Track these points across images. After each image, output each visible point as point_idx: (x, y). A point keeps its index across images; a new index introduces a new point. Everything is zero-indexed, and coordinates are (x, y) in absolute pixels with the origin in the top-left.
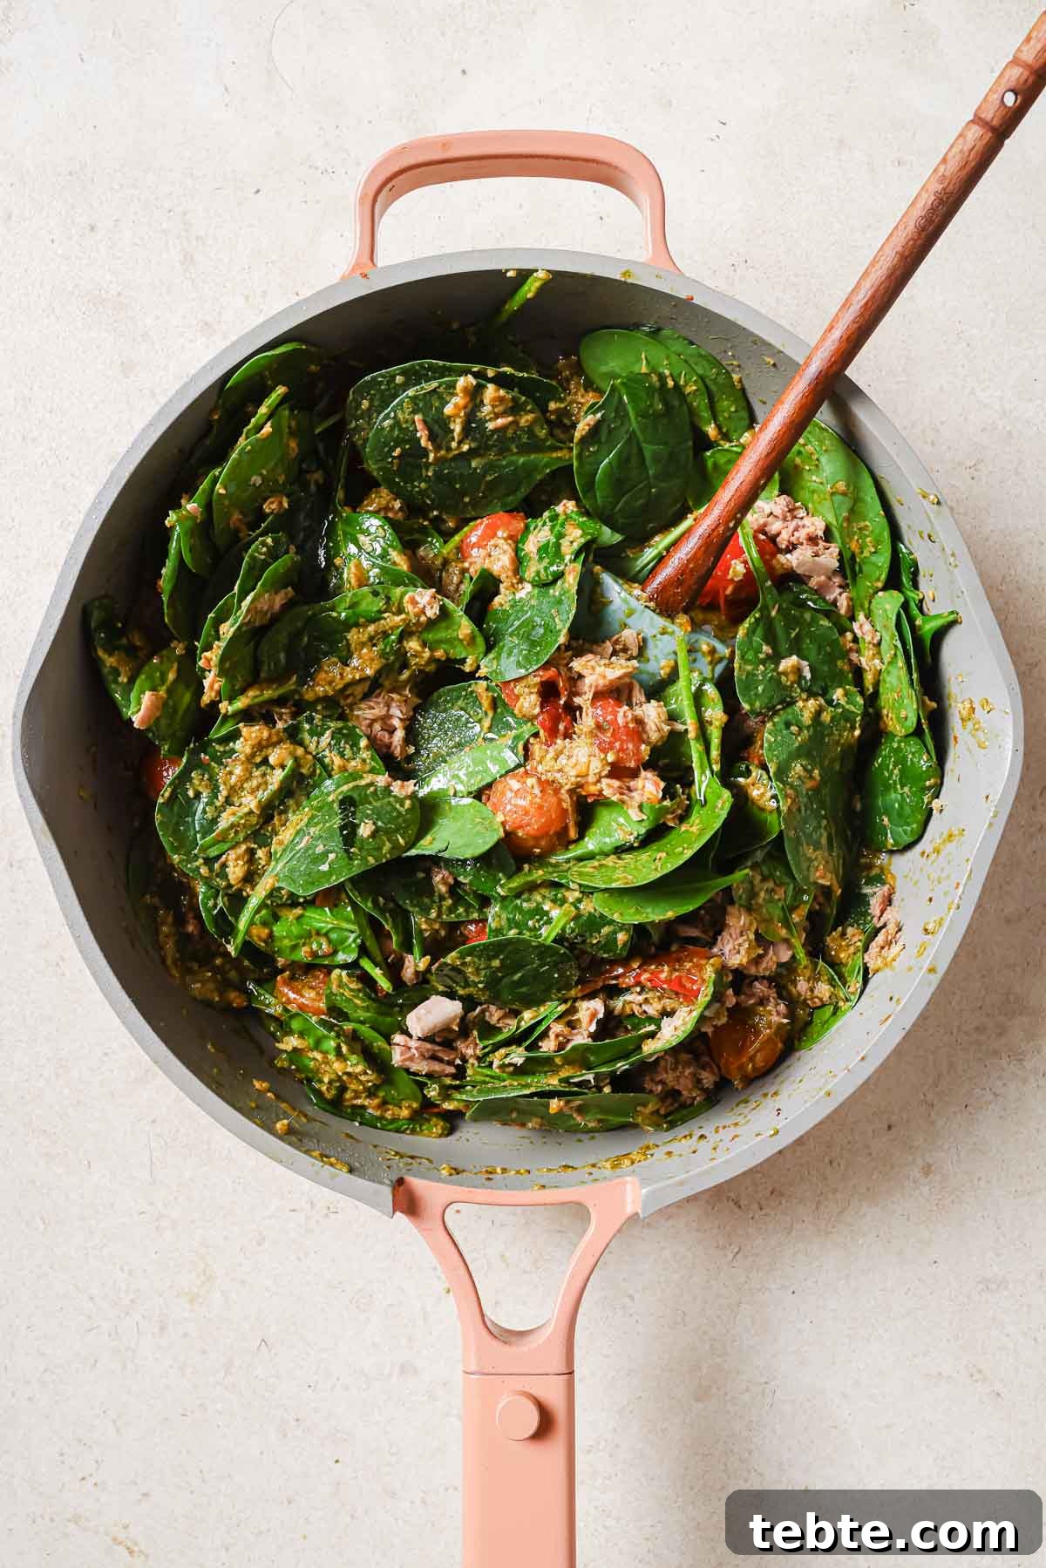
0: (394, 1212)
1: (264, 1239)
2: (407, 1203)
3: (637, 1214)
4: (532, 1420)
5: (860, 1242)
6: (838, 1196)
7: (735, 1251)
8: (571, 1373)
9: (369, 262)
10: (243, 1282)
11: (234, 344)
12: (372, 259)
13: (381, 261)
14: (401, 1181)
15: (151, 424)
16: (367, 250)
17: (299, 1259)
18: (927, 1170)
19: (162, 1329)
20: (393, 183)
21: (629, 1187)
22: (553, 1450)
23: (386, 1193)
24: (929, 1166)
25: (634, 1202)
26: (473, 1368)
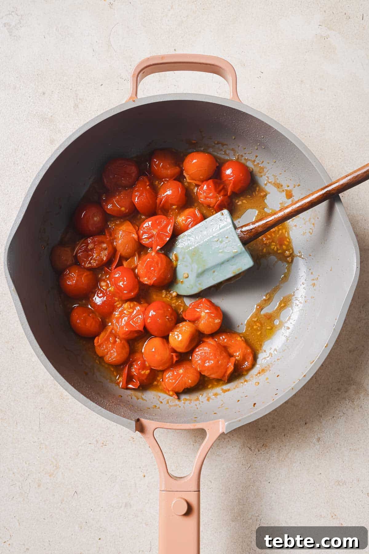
0: (136, 431)
1: (79, 454)
2: (141, 428)
3: (224, 432)
4: (185, 509)
5: (294, 465)
6: (287, 448)
7: (249, 466)
8: (199, 491)
9: (135, 96)
10: (70, 470)
11: (87, 123)
12: (136, 95)
13: (139, 96)
14: (138, 420)
15: (58, 149)
16: (135, 93)
17: (91, 462)
18: (319, 440)
19: (39, 486)
20: (144, 70)
21: (220, 423)
22: (192, 520)
23: (133, 423)
24: (319, 438)
25: (222, 428)
26: (163, 489)
